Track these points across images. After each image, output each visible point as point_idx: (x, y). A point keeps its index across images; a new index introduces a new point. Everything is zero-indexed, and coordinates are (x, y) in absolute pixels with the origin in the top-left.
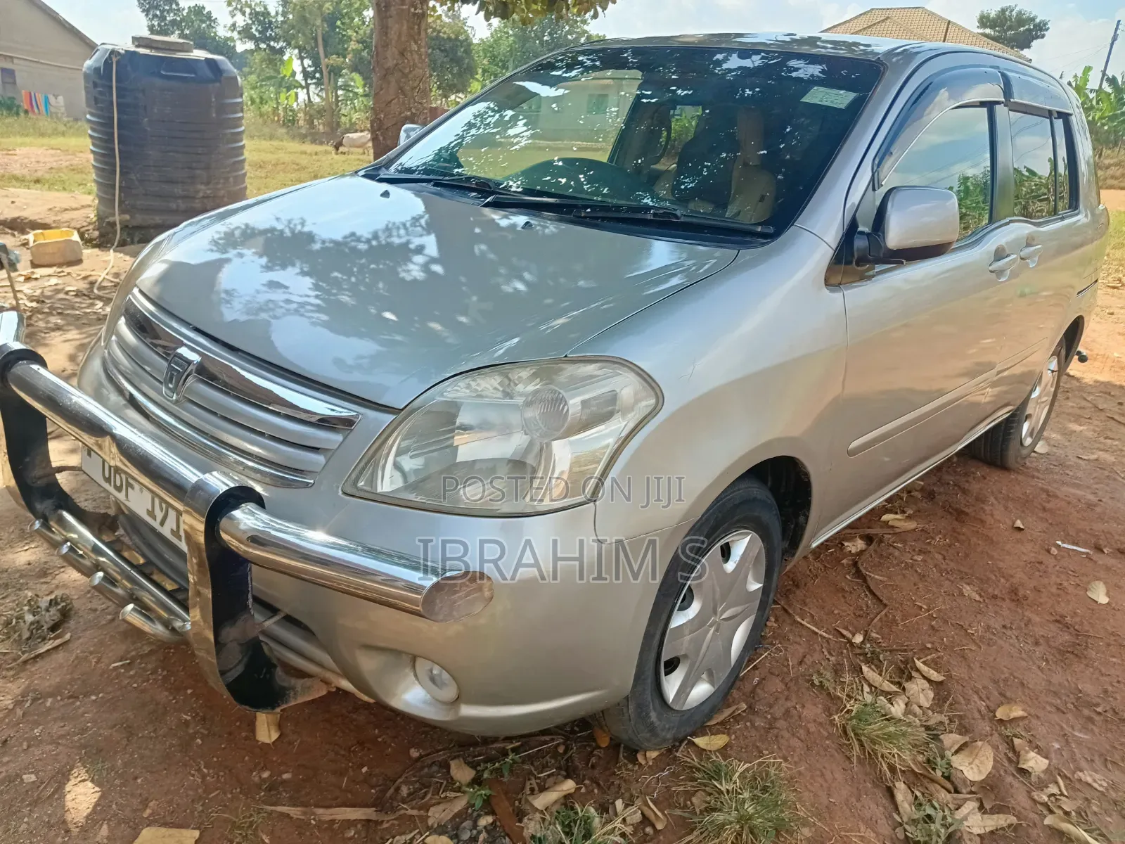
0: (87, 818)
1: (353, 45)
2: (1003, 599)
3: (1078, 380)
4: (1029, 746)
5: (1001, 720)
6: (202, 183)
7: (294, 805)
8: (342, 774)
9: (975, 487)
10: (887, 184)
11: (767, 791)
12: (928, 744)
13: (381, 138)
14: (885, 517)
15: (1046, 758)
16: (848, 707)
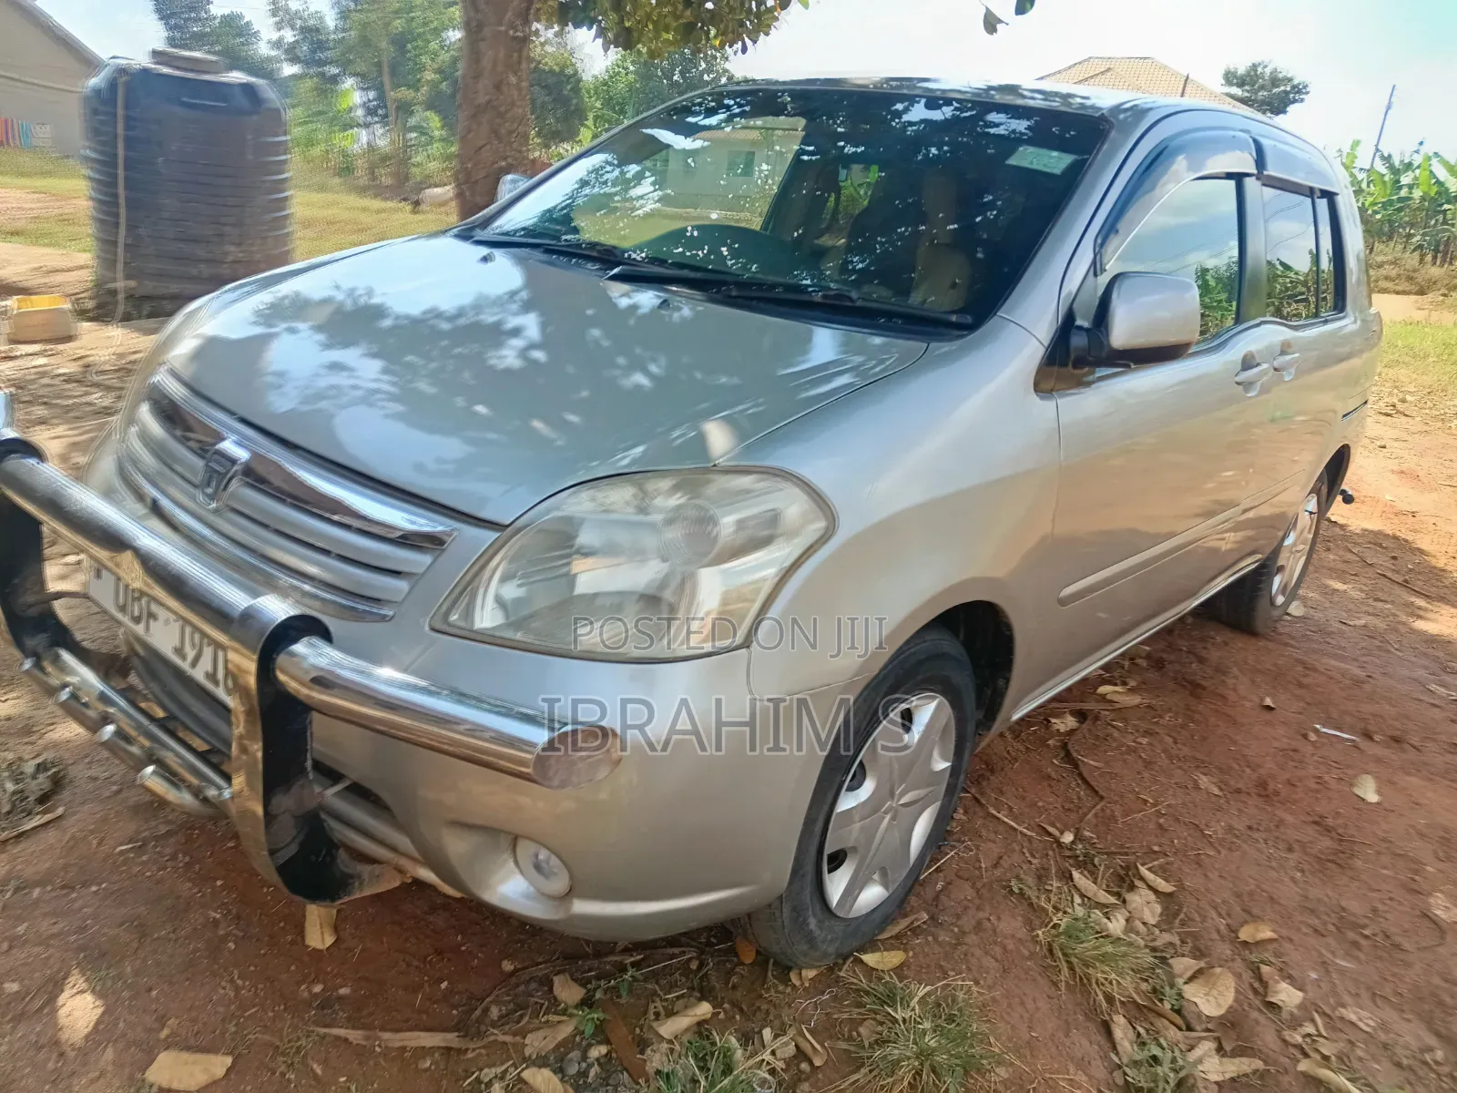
0: (87, 1037)
1: (429, 76)
2: (1248, 794)
3: (1342, 527)
4: (1280, 976)
5: (1245, 943)
6: (232, 244)
7: (354, 1028)
8: (415, 989)
9: (1214, 655)
10: (1112, 267)
11: (954, 1021)
12: (1154, 969)
13: (468, 194)
14: (1103, 689)
15: (1300, 990)
16: (1055, 920)
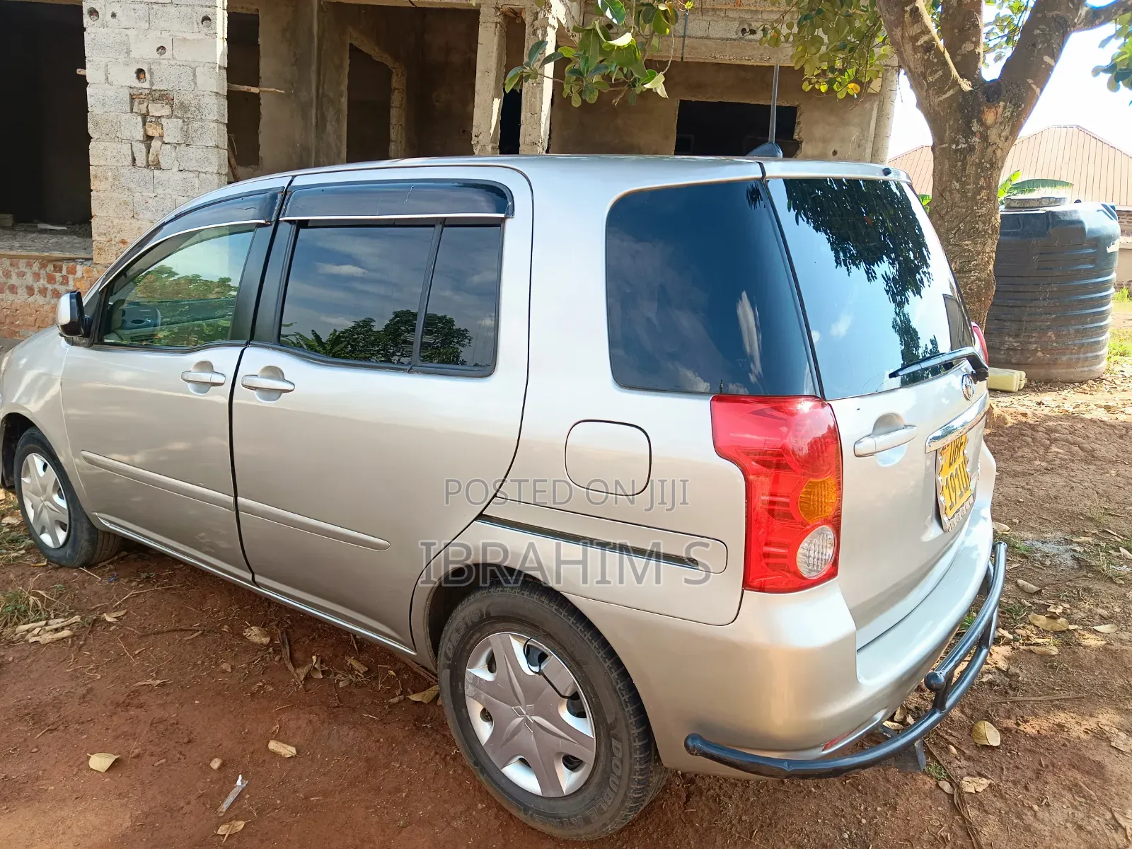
6: (1010, 336)
